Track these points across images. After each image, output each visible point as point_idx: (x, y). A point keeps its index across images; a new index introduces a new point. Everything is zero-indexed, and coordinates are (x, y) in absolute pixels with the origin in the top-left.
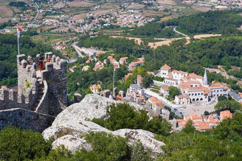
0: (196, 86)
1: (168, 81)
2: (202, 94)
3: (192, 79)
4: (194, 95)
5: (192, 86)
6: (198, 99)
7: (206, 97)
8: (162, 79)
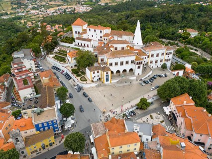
0: (123, 48)
1: (80, 42)
2: (132, 62)
3: (116, 38)
4: (119, 64)
5: (116, 49)
6: (125, 71)
7: (139, 67)
8: (72, 40)
